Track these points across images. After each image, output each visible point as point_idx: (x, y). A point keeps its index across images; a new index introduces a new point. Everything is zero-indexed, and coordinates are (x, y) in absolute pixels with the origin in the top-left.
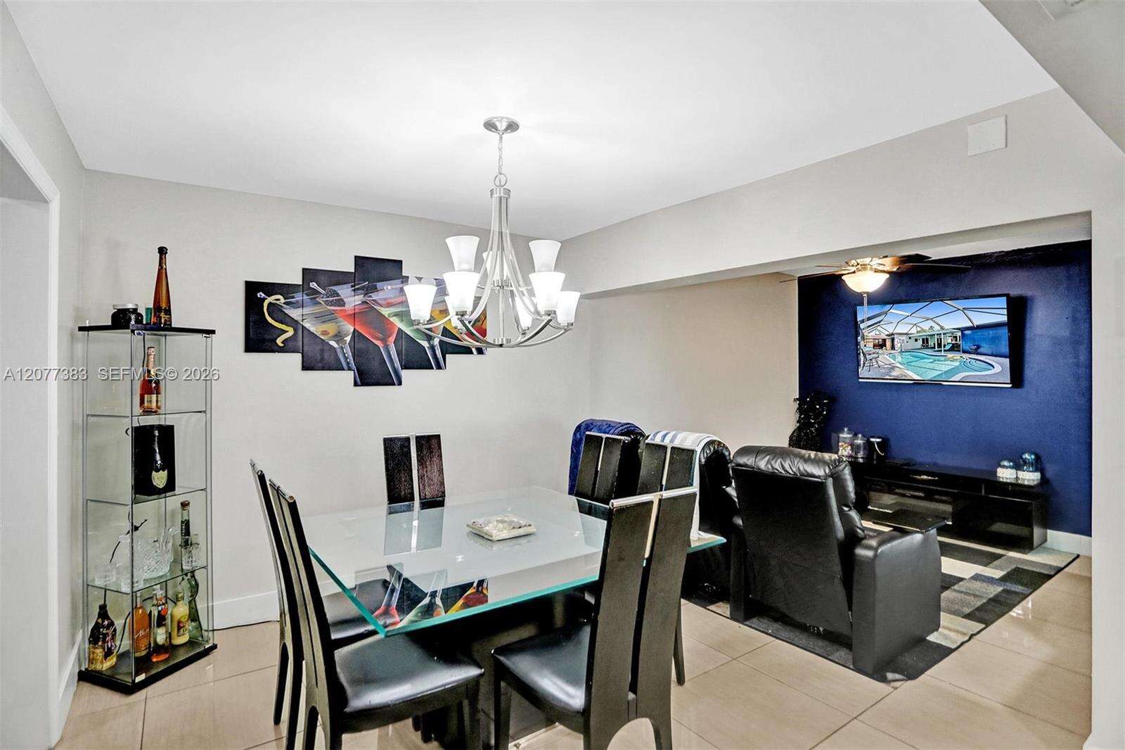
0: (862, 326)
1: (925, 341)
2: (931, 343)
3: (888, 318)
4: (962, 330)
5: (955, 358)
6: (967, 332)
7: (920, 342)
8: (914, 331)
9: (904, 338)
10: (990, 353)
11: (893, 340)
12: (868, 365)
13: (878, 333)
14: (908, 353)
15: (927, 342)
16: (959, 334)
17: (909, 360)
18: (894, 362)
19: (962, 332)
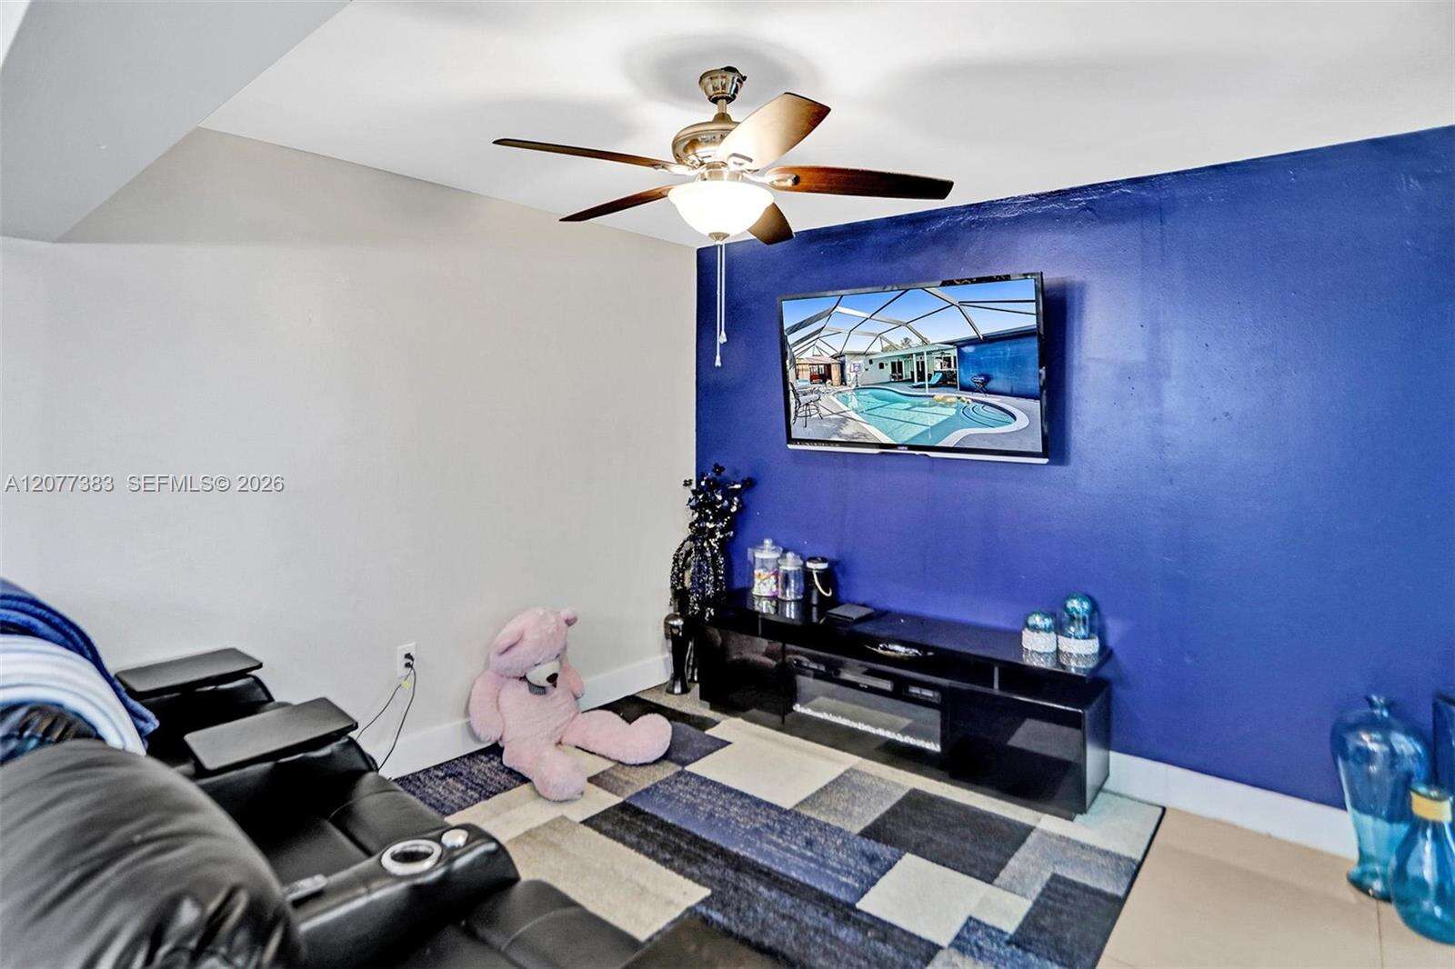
0: (791, 339)
1: (897, 367)
2: (906, 373)
3: (832, 324)
4: (959, 345)
5: (948, 400)
6: (968, 349)
7: (888, 369)
8: (877, 348)
9: (861, 361)
10: (1008, 389)
11: (842, 365)
12: (803, 414)
13: (817, 352)
14: (868, 392)
15: (900, 370)
16: (954, 353)
17: (871, 406)
18: (846, 409)
19: (959, 348)
